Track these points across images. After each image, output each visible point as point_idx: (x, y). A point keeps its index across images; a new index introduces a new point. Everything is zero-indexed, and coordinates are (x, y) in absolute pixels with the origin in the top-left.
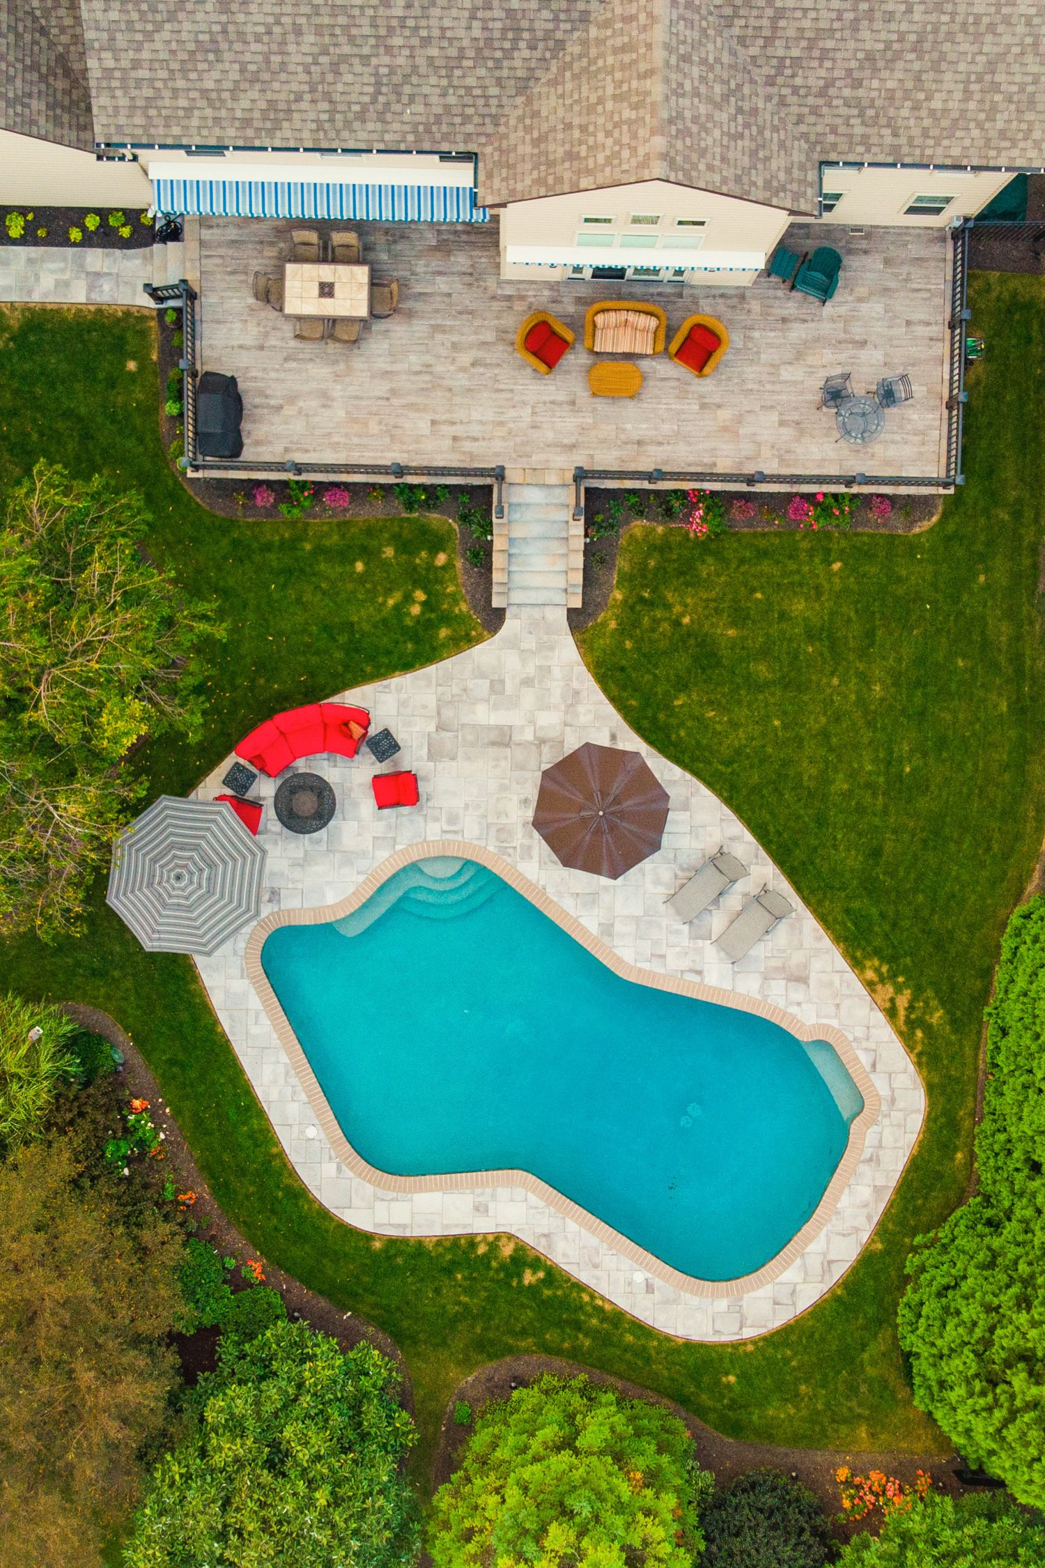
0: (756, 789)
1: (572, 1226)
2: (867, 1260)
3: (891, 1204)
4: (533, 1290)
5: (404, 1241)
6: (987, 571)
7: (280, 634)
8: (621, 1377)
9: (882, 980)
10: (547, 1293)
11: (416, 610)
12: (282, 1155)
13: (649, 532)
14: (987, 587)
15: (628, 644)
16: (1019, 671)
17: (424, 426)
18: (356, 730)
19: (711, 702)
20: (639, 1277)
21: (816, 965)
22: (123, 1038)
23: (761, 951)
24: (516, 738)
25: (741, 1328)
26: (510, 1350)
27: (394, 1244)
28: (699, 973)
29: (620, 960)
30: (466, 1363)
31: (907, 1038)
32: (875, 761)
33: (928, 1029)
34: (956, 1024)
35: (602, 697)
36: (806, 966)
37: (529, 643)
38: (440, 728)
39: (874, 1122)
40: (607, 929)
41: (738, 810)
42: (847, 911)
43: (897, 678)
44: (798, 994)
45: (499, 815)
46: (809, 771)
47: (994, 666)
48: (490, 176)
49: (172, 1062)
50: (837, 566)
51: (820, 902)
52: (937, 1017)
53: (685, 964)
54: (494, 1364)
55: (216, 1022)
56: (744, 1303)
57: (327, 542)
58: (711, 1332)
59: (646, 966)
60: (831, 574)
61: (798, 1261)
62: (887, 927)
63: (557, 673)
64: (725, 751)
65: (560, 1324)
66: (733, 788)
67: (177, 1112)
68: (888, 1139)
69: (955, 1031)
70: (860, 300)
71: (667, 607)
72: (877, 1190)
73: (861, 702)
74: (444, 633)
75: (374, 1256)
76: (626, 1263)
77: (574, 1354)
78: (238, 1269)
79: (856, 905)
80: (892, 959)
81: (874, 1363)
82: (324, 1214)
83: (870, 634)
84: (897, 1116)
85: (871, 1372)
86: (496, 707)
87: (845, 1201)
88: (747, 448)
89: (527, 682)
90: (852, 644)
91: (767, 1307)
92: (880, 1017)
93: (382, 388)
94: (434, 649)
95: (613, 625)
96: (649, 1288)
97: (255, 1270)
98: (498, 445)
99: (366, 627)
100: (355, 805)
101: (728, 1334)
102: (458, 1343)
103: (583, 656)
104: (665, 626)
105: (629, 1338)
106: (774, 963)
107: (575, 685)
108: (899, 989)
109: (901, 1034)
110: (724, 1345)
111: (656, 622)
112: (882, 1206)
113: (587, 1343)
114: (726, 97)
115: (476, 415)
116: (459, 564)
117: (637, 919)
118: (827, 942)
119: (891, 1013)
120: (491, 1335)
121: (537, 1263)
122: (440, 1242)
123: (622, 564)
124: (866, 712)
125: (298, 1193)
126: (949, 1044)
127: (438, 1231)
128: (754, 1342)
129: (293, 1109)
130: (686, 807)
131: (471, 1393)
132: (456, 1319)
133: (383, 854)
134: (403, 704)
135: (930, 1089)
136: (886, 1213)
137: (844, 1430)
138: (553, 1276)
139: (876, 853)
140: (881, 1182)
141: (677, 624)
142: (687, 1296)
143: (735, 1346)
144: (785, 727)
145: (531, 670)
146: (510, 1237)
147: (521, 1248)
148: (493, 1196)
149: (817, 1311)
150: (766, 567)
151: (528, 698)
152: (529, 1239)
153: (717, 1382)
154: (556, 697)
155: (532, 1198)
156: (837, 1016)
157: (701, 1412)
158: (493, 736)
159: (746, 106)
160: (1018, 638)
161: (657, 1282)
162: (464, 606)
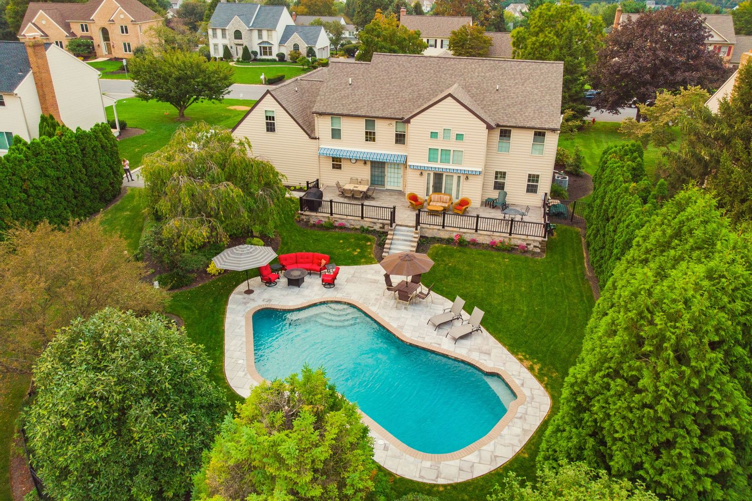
2: (518, 460)
3: (533, 438)
9: (526, 359)
11: (356, 253)
12: (222, 366)
13: (440, 246)
18: (324, 262)
21: (494, 351)
23: (469, 343)
24: (380, 282)
25: (437, 478)
28: (439, 345)
29: (404, 336)
31: (541, 381)
32: (522, 304)
33: (550, 378)
36: (489, 350)
39: (523, 404)
40: (401, 327)
44: (485, 357)
45: (366, 296)
50: (507, 260)
52: (555, 375)
53: (433, 341)
56: (441, 466)
57: (333, 236)
58: (418, 476)
59: (415, 339)
60: (504, 261)
61: (476, 453)
68: (531, 412)
71: (444, 261)
72: (525, 431)
74: (363, 260)
80: (531, 354)
83: (520, 276)
84: (535, 404)
86: (375, 276)
91: (454, 471)
92: (525, 370)
96: (386, 448)
99: (338, 254)
100: (313, 287)
101: (428, 479)
106: (475, 347)
108: (535, 363)
109: (536, 377)
110: (425, 484)
111: (439, 264)
112: (527, 439)
116: (374, 245)
117: (414, 327)
118: (500, 345)
119: (531, 370)
128: (444, 486)
129: (237, 354)
130: (442, 304)
133: (317, 297)
135: (552, 398)
136: (530, 442)
140: (527, 427)
142: (406, 456)
143: (432, 486)
149: (486, 478)
156: (503, 367)
158: (372, 281)
161: (391, 447)
162: (372, 256)
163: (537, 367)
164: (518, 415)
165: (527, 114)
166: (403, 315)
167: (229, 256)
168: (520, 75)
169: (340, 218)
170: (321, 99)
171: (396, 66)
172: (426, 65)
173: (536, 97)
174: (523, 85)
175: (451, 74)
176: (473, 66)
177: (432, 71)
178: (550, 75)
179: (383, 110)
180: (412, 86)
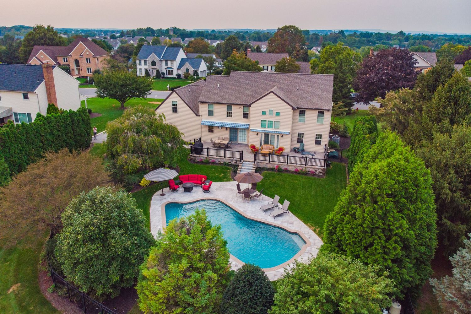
9: (312, 226)
11: (221, 176)
13: (268, 172)
18: (203, 179)
23: (282, 219)
28: (266, 219)
29: (247, 215)
39: (309, 246)
44: (290, 225)
45: (227, 196)
50: (304, 179)
53: (263, 218)
57: (209, 167)
68: (313, 250)
80: (315, 224)
84: (316, 246)
92: (312, 231)
94: (223, 181)
100: (198, 192)
106: (285, 221)
108: (317, 228)
109: (317, 234)
116: (231, 172)
117: (253, 211)
118: (299, 220)
119: (315, 231)
129: (157, 224)
133: (200, 197)
134: (213, 185)
156: (300, 229)
162: (230, 177)
163: (318, 230)
164: (307, 251)
165: (313, 102)
166: (247, 206)
167: (153, 174)
168: (310, 82)
169: (212, 158)
170: (203, 95)
171: (243, 78)
172: (260, 77)
173: (318, 93)
174: (312, 87)
175: (273, 82)
176: (285, 77)
177: (263, 80)
178: (326, 81)
179: (236, 101)
180: (252, 88)
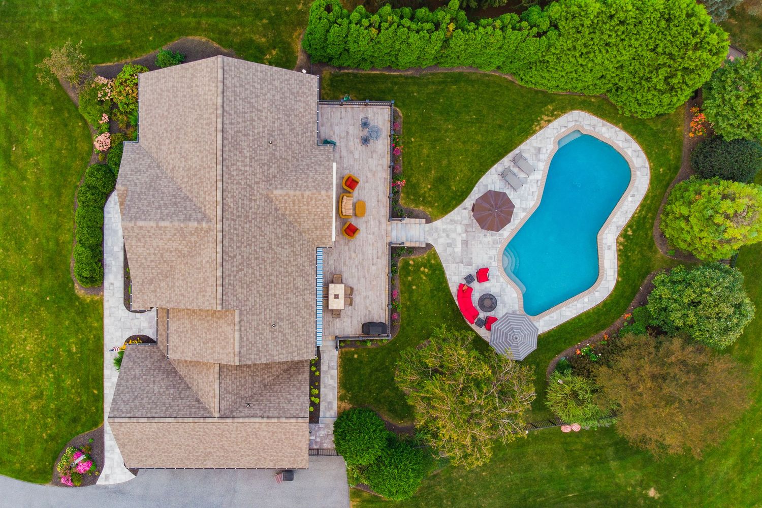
0: (481, 164)
1: (614, 220)
2: (625, 128)
3: (607, 121)
4: (634, 231)
5: (619, 271)
6: (413, 92)
7: (434, 312)
8: (660, 204)
9: (539, 124)
10: (634, 227)
11: (426, 270)
12: (593, 309)
13: (403, 198)
14: (418, 92)
15: (436, 204)
16: (443, 82)
17: (374, 268)
18: (465, 288)
19: (454, 179)
20: (630, 199)
21: (535, 145)
22: (557, 358)
23: (531, 162)
24: (465, 239)
25: (646, 167)
26: (652, 239)
27: (619, 275)
28: (538, 181)
29: (534, 206)
30: (656, 252)
31: (557, 116)
32: (472, 127)
33: (554, 110)
34: (552, 101)
35: (452, 212)
36: (535, 148)
37: (436, 235)
38: (462, 263)
39: (583, 127)
40: (524, 210)
41: (487, 169)
42: (518, 135)
43: (446, 120)
44: (544, 150)
45: (489, 244)
46: (476, 147)
47: (443, 90)
48: (324, 243)
49: (565, 342)
50: (413, 140)
51: (516, 144)
52: (550, 107)
53: (535, 185)
54: (656, 243)
55: (553, 329)
56: (638, 166)
57: (407, 297)
58: (647, 177)
59: (536, 197)
60: (415, 141)
61: (625, 150)
62: (523, 123)
63: (445, 227)
64: (469, 173)
65: (644, 223)
66: (480, 171)
67: (580, 341)
68: (588, 122)
69: (554, 101)
70: (334, 134)
71: (425, 192)
72: (603, 125)
73: (454, 131)
74: (433, 262)
75: (623, 280)
76: (626, 203)
77: (653, 218)
78: (627, 321)
79: (516, 133)
80: (533, 121)
81: (657, 126)
82: (611, 295)
83: (433, 129)
84: (581, 120)
85: (659, 127)
86: (456, 245)
87: (607, 135)
88: (380, 168)
89: (448, 236)
90: (436, 134)
91: (639, 160)
92: (551, 125)
93: (363, 280)
94: (438, 265)
95: (430, 209)
96: (633, 196)
97: (628, 316)
98: (379, 245)
99: (432, 285)
100: (486, 288)
101: (647, 171)
102: (650, 254)
103: (439, 218)
104: (431, 193)
105: (648, 202)
106: (534, 158)
107: (448, 221)
108: (542, 119)
109: (556, 118)
110: (651, 172)
111: (430, 196)
112: (608, 124)
113: (650, 215)
114: (305, 173)
115: (370, 252)
116: (413, 257)
117: (521, 200)
118: (528, 141)
119: (549, 121)
120: (647, 244)
121: (625, 230)
122: (619, 260)
123: (412, 207)
124: (457, 130)
125: (604, 303)
126: (558, 103)
127: (616, 261)
128: (650, 163)
129: (579, 305)
130: (486, 186)
131: (665, 250)
132: (642, 254)
133: (501, 279)
134: (455, 274)
135: (572, 109)
136: (611, 122)
137: (677, 135)
138: (629, 225)
139: (500, 126)
140: (601, 124)
141: (430, 189)
142: (636, 184)
143: (651, 169)
144: (462, 155)
145: (444, 235)
146: (617, 239)
147: (621, 235)
148: (606, 244)
149: (641, 144)
150: (413, 162)
151: (453, 235)
152: (618, 233)
153: (662, 175)
154: (452, 227)
155: (606, 232)
156: (550, 138)
157: (671, 179)
158: (464, 246)
159: (306, 167)
160: (433, 83)
161: (631, 193)
163: (546, 118)
